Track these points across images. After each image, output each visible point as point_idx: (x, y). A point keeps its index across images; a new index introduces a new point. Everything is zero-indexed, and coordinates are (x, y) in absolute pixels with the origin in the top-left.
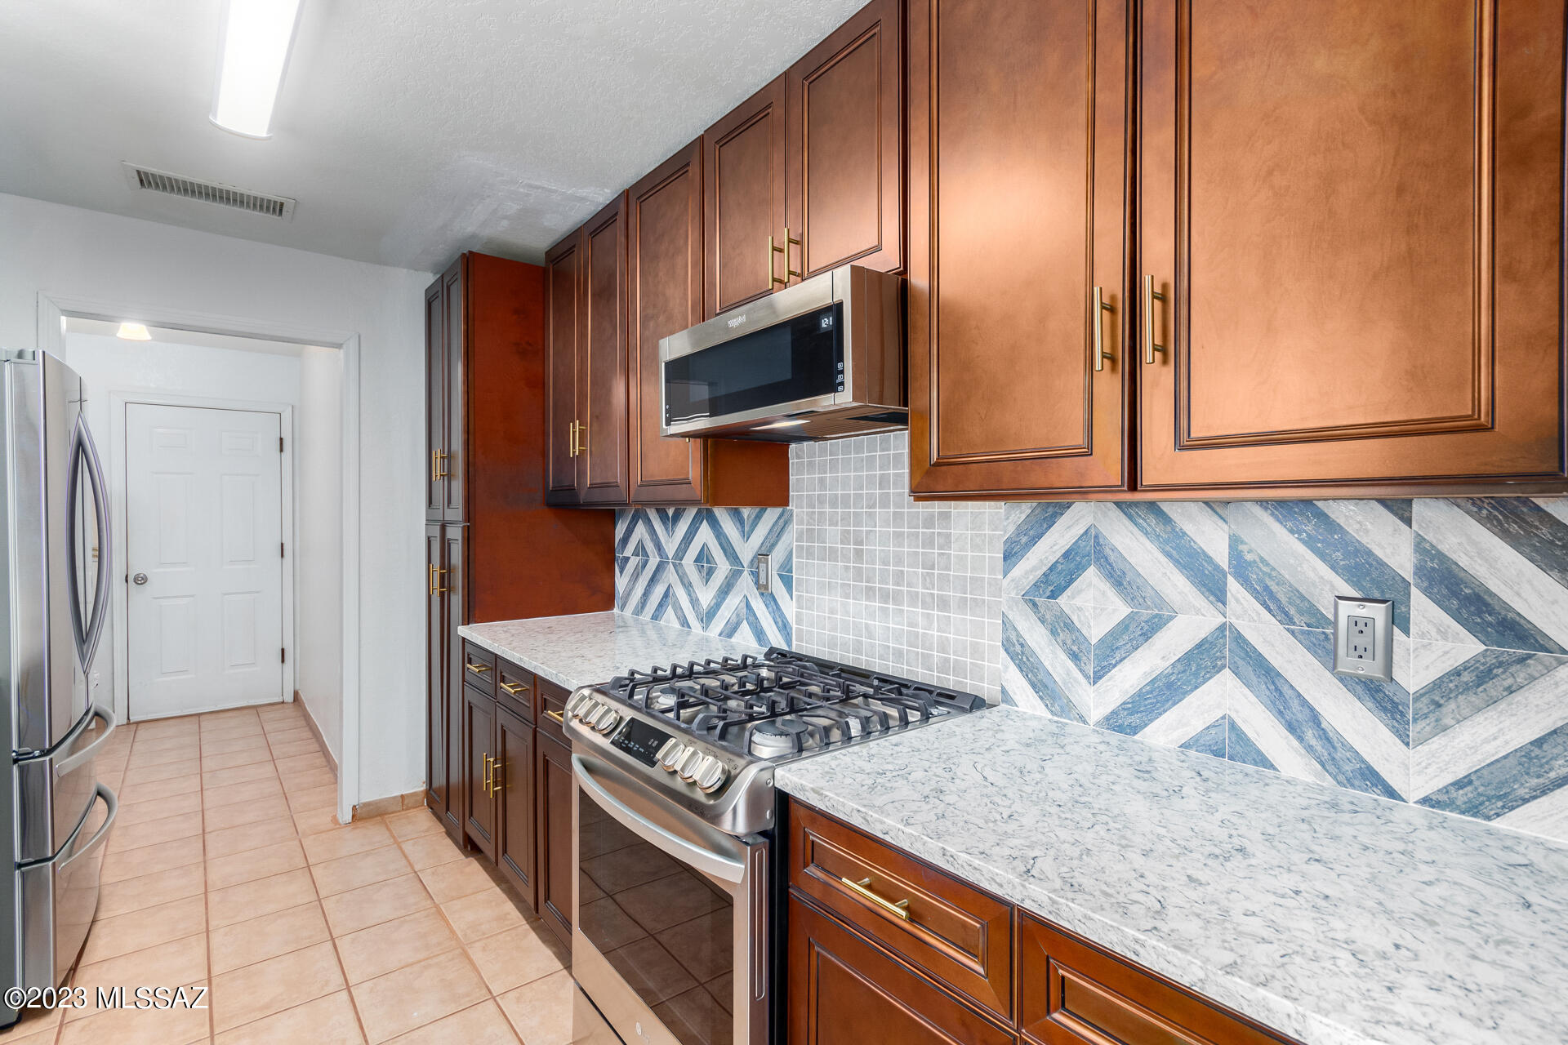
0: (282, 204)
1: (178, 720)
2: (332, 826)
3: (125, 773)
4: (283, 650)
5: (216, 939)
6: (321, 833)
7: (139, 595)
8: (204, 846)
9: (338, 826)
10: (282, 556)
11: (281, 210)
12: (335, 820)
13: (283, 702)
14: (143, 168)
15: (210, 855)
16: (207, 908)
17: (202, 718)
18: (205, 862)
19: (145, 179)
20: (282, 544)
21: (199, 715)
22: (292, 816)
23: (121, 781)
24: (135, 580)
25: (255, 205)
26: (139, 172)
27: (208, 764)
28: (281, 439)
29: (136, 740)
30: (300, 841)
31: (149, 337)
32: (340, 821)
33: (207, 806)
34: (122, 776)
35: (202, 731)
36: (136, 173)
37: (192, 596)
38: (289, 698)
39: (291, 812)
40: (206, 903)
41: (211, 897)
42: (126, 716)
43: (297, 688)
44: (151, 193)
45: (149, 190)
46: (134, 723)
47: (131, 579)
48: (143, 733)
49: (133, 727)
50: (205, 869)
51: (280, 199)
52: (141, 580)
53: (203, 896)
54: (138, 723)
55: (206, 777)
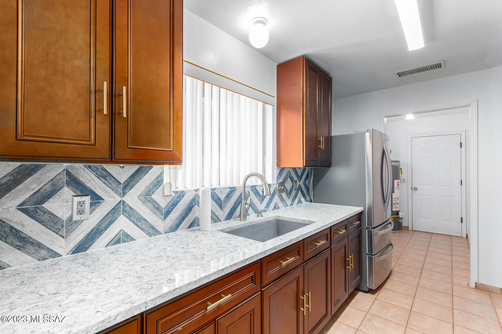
0: (440, 64)
1: (426, 233)
2: (466, 286)
3: (407, 244)
4: (462, 218)
5: (416, 300)
6: (461, 286)
7: (416, 194)
8: (421, 272)
9: (469, 287)
10: (461, 184)
11: (441, 66)
12: (468, 284)
13: (462, 237)
14: (398, 72)
15: (422, 276)
16: (416, 290)
17: (433, 234)
18: (420, 277)
19: (400, 75)
20: (461, 181)
21: (432, 233)
22: (452, 276)
23: (406, 245)
24: (414, 189)
25: (432, 68)
26: (398, 73)
27: (430, 249)
28: (461, 143)
29: (413, 235)
30: (452, 285)
31: (414, 118)
32: (470, 286)
33: (426, 261)
34: (406, 244)
35: (432, 238)
36: (397, 74)
37: (430, 195)
38: (464, 236)
39: (452, 274)
40: (417, 289)
41: (419, 288)
42: (412, 228)
43: (468, 233)
44: (403, 77)
45: (402, 77)
46: (414, 230)
47: (413, 188)
48: (415, 234)
49: (413, 231)
50: (420, 279)
51: (439, 63)
52: (416, 189)
53: (416, 286)
54: (415, 231)
55: (428, 252)
